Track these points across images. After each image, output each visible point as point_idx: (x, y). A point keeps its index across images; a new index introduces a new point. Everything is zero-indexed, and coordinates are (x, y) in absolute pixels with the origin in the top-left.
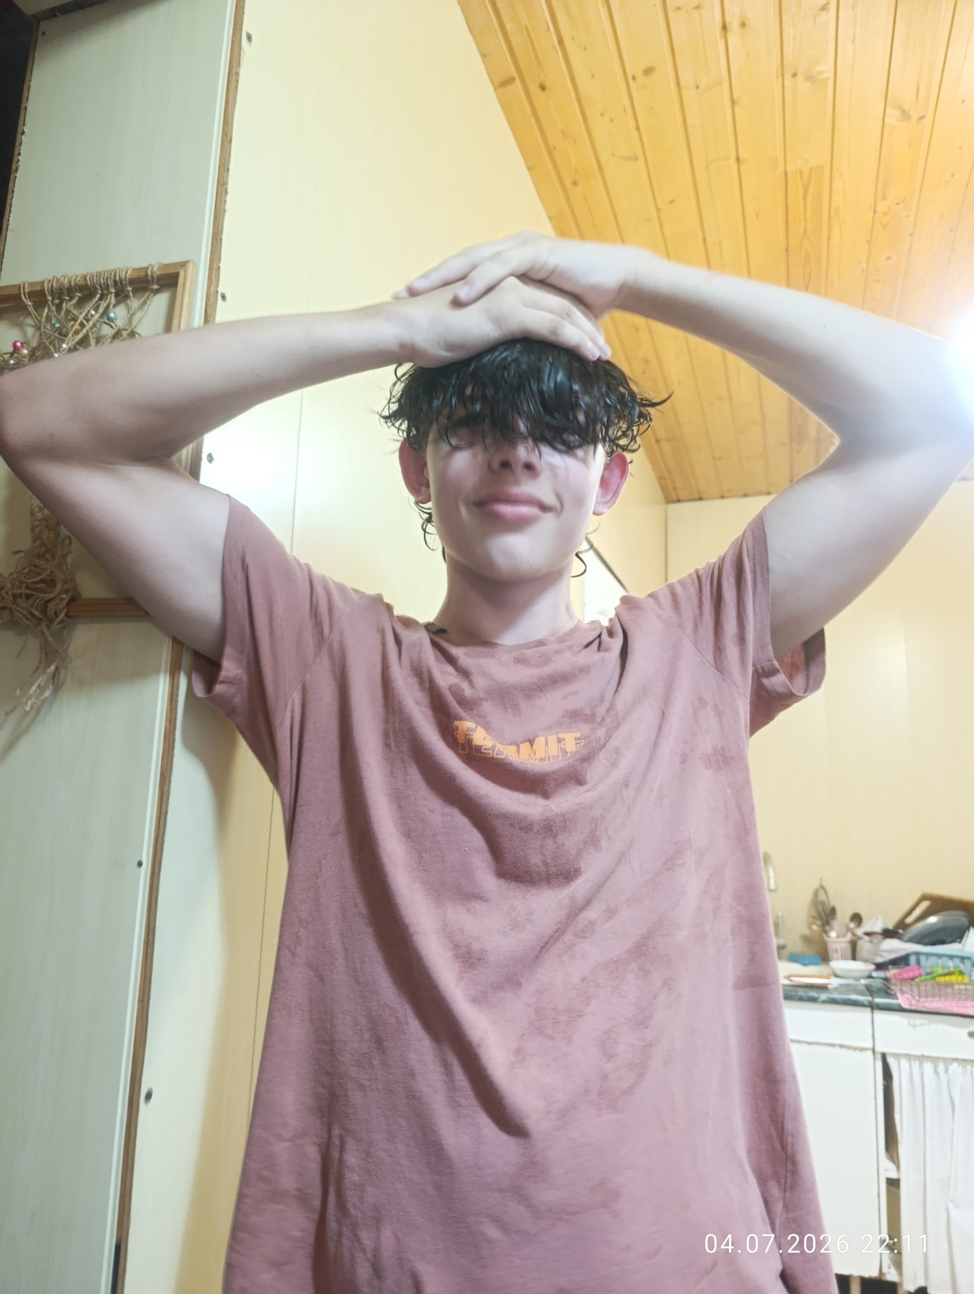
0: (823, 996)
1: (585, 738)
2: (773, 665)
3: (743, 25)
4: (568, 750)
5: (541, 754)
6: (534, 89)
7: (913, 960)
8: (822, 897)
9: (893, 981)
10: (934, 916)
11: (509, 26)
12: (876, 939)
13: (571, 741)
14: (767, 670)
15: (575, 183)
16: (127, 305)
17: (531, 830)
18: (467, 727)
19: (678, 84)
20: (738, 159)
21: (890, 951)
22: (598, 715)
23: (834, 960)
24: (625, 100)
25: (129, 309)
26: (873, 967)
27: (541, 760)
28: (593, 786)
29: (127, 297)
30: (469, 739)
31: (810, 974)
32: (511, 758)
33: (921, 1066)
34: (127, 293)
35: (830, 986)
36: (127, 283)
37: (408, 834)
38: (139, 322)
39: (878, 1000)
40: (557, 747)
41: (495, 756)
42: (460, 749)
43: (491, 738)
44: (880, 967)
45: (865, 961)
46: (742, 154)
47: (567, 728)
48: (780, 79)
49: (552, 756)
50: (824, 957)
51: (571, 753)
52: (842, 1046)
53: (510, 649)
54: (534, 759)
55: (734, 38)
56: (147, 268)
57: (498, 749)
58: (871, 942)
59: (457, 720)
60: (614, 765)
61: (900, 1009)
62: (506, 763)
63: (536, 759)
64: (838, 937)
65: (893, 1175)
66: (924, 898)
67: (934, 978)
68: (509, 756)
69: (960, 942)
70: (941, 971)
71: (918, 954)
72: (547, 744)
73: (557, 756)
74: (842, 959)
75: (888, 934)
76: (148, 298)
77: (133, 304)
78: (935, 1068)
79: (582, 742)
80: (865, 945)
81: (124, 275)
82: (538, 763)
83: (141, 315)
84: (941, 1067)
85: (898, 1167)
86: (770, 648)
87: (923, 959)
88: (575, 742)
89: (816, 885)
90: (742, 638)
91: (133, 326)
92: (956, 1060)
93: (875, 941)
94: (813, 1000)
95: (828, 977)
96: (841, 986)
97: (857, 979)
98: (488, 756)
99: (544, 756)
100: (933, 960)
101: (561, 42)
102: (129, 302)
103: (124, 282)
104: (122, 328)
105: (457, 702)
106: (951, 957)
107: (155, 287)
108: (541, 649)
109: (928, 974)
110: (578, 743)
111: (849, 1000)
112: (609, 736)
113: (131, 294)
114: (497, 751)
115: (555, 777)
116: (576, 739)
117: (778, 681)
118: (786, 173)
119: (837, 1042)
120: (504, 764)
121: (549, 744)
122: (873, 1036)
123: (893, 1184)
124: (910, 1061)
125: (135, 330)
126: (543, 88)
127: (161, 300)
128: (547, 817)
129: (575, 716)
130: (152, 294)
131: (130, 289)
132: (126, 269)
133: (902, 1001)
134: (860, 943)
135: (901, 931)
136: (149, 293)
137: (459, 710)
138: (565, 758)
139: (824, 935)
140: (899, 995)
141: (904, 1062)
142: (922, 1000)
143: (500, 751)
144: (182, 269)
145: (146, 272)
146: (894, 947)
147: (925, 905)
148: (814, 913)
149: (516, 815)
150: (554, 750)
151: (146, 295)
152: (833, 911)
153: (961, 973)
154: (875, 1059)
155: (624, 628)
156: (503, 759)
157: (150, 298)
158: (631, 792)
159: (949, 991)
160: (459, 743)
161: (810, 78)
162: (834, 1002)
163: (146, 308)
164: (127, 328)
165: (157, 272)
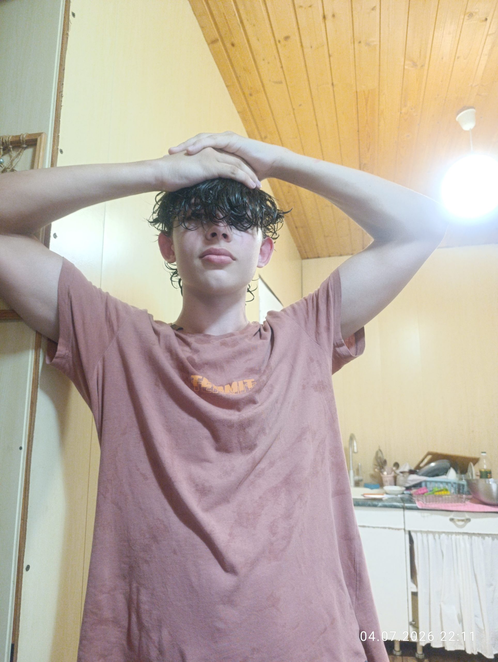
0: (380, 504)
1: (256, 381)
2: (341, 342)
3: (334, 16)
4: (249, 387)
5: (235, 390)
6: (228, 45)
7: (423, 484)
8: (380, 455)
9: (414, 495)
10: (433, 462)
11: (215, 12)
12: (406, 475)
13: (250, 383)
14: (339, 344)
15: (251, 95)
16: (10, 155)
17: (233, 427)
18: (198, 378)
19: (302, 46)
20: (333, 84)
21: (412, 481)
22: (262, 370)
23: (386, 485)
24: (275, 51)
25: (11, 157)
26: (404, 489)
27: (236, 393)
28: (262, 404)
29: (9, 151)
30: (199, 384)
31: (374, 494)
32: (221, 393)
33: (427, 536)
34: (9, 149)
35: (384, 499)
36: (9, 143)
37: (169, 430)
38: (16, 164)
39: (407, 505)
40: (243, 386)
41: (213, 392)
42: (195, 389)
43: (210, 383)
44: (408, 488)
45: (401, 486)
46: (335, 83)
47: (248, 377)
48: (353, 45)
49: (241, 391)
50: (381, 484)
51: (250, 388)
52: (389, 528)
53: (217, 338)
54: (232, 393)
55: (329, 22)
56: (20, 136)
57: (215, 388)
58: (403, 476)
59: (192, 375)
60: (271, 393)
61: (417, 509)
62: (219, 396)
63: (233, 393)
64: (388, 474)
65: (415, 590)
66: (429, 454)
67: (433, 493)
68: (220, 392)
69: (446, 475)
70: (437, 490)
71: (426, 482)
72: (238, 385)
73: (244, 391)
74: (389, 485)
75: (412, 472)
76: (21, 152)
77: (12, 154)
78: (434, 537)
79: (255, 383)
80: (400, 478)
81: (7, 139)
82: (234, 394)
83: (17, 161)
84: (437, 536)
85: (417, 586)
86: (340, 334)
87: (428, 484)
88: (252, 383)
89: (377, 449)
90: (328, 329)
91: (13, 167)
92: (444, 532)
93: (405, 476)
94: (375, 506)
95: (382, 494)
96: (389, 499)
97: (397, 495)
98: (210, 392)
99: (237, 391)
100: (433, 484)
101: (242, 22)
102: (10, 153)
103: (7, 143)
104: (7, 167)
105: (192, 366)
106: (442, 482)
107: (25, 146)
108: (233, 337)
109: (431, 491)
110: (254, 384)
111: (393, 505)
112: (268, 379)
113: (11, 149)
114: (214, 390)
115: (243, 401)
116: (252, 382)
117: (343, 350)
118: (357, 92)
119: (387, 526)
120: (218, 396)
121: (239, 385)
122: (404, 522)
123: (415, 594)
124: (422, 534)
125: (14, 168)
126: (233, 45)
127: (28, 152)
128: (241, 420)
129: (252, 371)
130: (23, 150)
131: (11, 146)
132: (9, 136)
133: (418, 505)
134: (398, 477)
135: (418, 470)
136: (21, 149)
137: (193, 370)
138: (248, 391)
139: (381, 474)
140: (417, 502)
141: (419, 534)
142: (427, 504)
143: (216, 389)
144: (38, 137)
145: (20, 138)
146: (415, 479)
147: (429, 457)
148: (376, 463)
149: (225, 420)
150: (242, 388)
151: (20, 150)
152: (385, 462)
153: (447, 490)
154: (405, 533)
155: (271, 326)
156: (217, 394)
157: (22, 152)
158: (279, 405)
159: (440, 499)
160: (194, 386)
161: (368, 44)
162: (385, 506)
163: (20, 157)
164: (9, 167)
165: (26, 138)
